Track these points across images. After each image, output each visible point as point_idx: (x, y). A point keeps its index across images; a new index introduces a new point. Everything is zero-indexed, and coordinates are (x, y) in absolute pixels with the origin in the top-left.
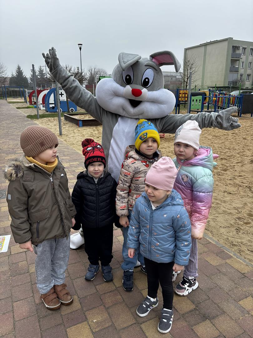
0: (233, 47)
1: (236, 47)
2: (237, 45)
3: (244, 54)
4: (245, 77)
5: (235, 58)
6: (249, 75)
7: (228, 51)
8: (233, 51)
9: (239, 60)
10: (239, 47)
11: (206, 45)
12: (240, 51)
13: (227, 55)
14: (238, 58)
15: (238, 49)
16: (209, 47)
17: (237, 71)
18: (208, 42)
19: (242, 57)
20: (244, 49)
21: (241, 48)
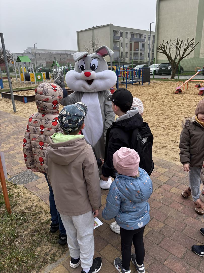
0: (114, 31)
1: (116, 31)
2: (117, 30)
3: (122, 37)
4: (124, 54)
5: (116, 40)
6: (127, 53)
7: (110, 35)
8: (114, 35)
9: (119, 41)
10: (118, 31)
11: (93, 29)
12: (119, 35)
13: (111, 37)
14: (118, 40)
15: (117, 33)
16: (96, 31)
17: (118, 50)
18: (95, 27)
19: (121, 39)
20: (122, 33)
21: (119, 32)
